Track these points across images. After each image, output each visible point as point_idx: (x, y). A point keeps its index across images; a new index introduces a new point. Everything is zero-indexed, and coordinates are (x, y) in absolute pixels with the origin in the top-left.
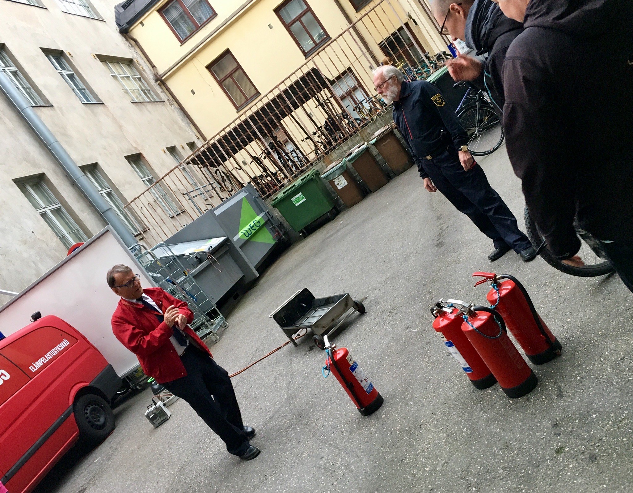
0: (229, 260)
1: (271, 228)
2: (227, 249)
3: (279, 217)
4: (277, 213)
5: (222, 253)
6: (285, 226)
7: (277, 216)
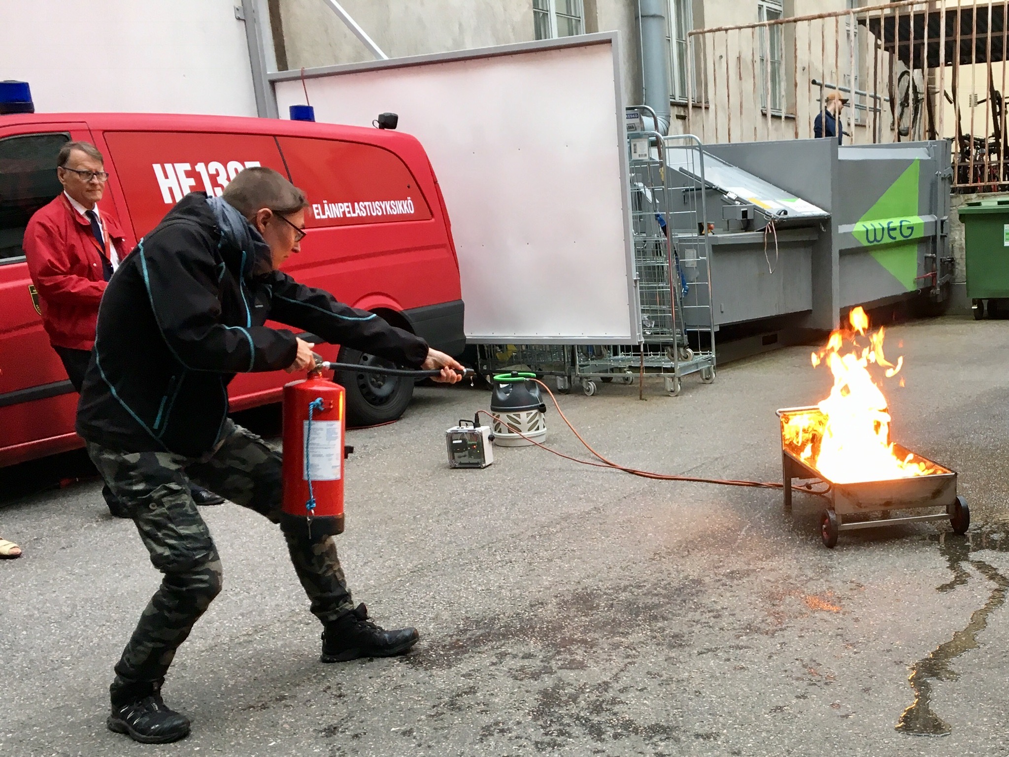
0: (802, 261)
1: (926, 257)
2: (815, 237)
3: (956, 245)
4: (958, 235)
5: (799, 239)
6: (957, 272)
7: (954, 241)
